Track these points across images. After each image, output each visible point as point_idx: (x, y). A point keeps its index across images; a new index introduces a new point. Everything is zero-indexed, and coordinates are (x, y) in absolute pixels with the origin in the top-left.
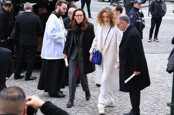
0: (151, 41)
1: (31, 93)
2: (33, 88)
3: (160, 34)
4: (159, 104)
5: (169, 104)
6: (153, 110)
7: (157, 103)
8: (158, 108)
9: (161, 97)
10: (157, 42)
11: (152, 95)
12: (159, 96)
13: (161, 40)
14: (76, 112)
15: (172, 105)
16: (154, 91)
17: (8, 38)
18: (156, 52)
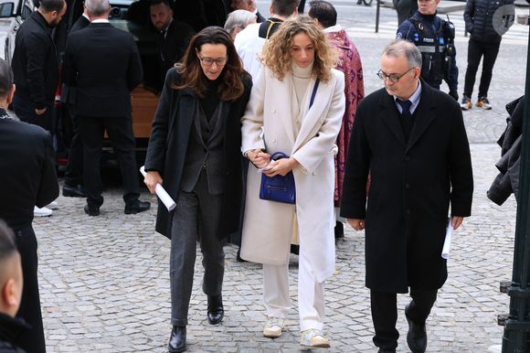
0: (470, 107)
1: (119, 254)
2: (124, 241)
3: (497, 87)
4: (482, 287)
5: (504, 286)
6: (463, 305)
7: (476, 283)
8: (479, 299)
9: (489, 268)
10: (487, 111)
11: (465, 262)
12: (482, 263)
13: (498, 103)
14: (244, 308)
15: (514, 288)
16: (469, 250)
17: (57, 98)
18: (482, 138)
